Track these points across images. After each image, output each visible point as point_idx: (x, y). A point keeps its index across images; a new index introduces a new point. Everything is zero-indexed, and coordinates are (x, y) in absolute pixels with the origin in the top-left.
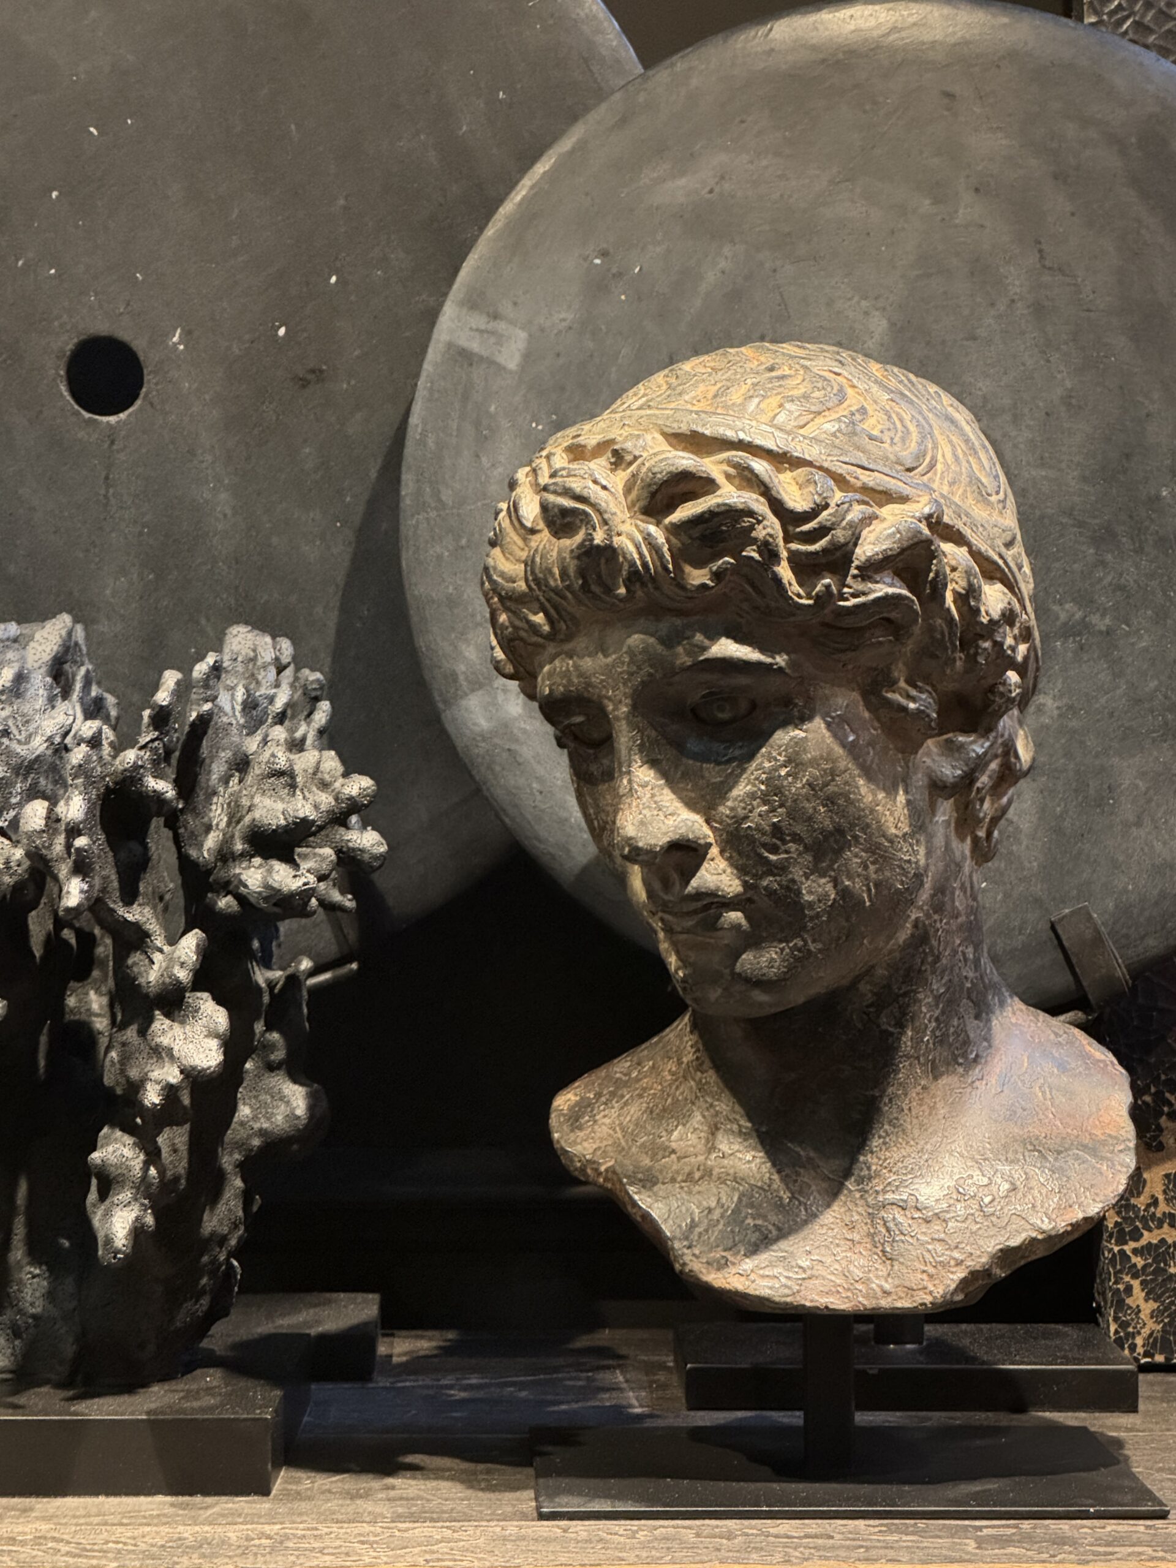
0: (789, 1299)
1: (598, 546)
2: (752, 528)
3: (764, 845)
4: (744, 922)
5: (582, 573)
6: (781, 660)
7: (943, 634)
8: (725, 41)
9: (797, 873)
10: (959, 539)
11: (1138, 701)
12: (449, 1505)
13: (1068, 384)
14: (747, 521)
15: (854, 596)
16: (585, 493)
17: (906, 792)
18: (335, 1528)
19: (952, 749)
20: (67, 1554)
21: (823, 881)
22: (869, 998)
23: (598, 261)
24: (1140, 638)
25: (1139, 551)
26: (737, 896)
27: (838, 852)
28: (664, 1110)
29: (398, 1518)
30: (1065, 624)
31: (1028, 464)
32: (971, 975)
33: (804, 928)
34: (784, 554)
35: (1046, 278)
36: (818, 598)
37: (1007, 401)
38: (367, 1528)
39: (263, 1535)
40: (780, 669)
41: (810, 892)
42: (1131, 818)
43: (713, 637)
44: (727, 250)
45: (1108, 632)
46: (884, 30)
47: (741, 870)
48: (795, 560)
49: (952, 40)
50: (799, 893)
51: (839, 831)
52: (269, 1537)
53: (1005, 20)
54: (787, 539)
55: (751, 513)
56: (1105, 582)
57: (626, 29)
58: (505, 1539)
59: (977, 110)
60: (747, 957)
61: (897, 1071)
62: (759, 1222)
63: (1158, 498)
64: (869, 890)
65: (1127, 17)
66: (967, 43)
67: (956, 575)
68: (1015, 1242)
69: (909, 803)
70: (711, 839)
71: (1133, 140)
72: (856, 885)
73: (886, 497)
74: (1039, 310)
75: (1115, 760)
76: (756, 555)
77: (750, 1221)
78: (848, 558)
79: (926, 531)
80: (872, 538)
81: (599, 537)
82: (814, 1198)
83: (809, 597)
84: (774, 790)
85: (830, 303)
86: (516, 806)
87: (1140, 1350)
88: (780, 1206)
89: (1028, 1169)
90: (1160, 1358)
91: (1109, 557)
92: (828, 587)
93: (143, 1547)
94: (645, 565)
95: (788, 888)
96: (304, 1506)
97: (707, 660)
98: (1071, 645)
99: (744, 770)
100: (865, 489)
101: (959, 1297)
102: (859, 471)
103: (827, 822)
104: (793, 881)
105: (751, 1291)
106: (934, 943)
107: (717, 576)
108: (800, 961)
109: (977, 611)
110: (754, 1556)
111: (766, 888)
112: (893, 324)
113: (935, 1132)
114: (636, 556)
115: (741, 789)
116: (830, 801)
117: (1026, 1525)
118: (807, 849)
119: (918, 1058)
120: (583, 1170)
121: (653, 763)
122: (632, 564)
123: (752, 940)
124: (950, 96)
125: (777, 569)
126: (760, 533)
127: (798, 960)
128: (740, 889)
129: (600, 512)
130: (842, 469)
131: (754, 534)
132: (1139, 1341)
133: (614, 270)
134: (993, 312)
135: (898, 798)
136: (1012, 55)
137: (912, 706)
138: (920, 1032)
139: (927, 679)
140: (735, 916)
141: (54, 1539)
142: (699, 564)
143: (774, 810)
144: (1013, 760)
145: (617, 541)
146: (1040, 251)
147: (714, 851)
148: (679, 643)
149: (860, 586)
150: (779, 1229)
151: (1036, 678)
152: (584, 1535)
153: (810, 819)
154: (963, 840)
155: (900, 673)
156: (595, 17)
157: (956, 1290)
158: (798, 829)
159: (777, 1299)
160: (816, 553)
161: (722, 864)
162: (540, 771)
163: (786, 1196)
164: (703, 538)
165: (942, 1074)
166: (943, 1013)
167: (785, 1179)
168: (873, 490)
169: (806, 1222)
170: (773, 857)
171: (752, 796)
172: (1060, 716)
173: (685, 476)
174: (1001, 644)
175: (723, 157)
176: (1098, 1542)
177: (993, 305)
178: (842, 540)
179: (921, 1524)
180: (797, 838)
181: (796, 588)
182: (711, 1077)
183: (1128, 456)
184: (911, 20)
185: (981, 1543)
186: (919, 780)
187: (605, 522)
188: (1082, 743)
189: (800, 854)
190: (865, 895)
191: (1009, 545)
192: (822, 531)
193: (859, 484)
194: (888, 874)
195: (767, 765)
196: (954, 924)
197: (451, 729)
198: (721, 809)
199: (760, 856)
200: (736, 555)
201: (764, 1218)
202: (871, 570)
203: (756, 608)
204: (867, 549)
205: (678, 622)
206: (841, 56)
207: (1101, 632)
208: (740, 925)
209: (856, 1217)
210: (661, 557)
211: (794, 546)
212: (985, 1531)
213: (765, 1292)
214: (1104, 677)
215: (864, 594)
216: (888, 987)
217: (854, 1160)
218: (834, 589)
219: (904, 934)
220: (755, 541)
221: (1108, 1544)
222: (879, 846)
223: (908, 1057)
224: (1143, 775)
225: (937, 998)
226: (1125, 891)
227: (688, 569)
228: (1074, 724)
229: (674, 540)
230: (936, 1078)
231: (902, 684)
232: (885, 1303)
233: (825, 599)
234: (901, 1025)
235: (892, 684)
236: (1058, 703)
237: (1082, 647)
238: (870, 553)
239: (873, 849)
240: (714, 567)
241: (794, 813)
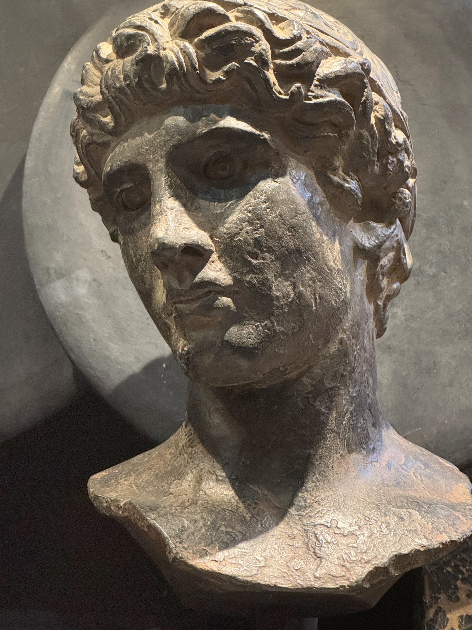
0: (249, 579)
1: (150, 55)
2: (252, 45)
3: (249, 253)
4: (232, 305)
5: (138, 74)
6: (266, 134)
7: (368, 142)
9: (270, 275)
10: (378, 91)
11: (450, 316)
14: (249, 40)
15: (315, 97)
16: (144, 24)
17: (340, 244)
19: (368, 228)
21: (287, 283)
22: (309, 388)
24: (452, 280)
25: (451, 233)
26: (228, 286)
27: (297, 266)
28: (166, 473)
33: (273, 313)
34: (272, 66)
36: (292, 94)
40: (265, 140)
41: (278, 290)
42: (447, 381)
43: (222, 116)
45: (434, 276)
47: (232, 270)
48: (278, 71)
50: (270, 288)
51: (298, 252)
54: (275, 56)
55: (251, 35)
60: (233, 329)
61: (325, 439)
62: (230, 530)
63: (462, 205)
64: (316, 299)
67: (377, 108)
68: (405, 551)
69: (342, 251)
70: (213, 248)
72: (307, 293)
73: (336, 50)
75: (438, 348)
76: (254, 63)
77: (223, 529)
78: (312, 75)
79: (361, 70)
80: (327, 65)
81: (151, 50)
82: (267, 519)
83: (287, 95)
84: (257, 217)
88: (243, 521)
89: (411, 511)
91: (434, 235)
92: (299, 88)
94: (180, 65)
95: (263, 284)
97: (217, 129)
99: (237, 205)
103: (291, 243)
104: (267, 279)
105: (223, 572)
106: (352, 359)
107: (227, 73)
108: (269, 337)
109: (389, 134)
111: (249, 282)
114: (175, 59)
115: (235, 216)
116: (293, 229)
118: (277, 259)
119: (339, 434)
120: (108, 507)
121: (177, 196)
122: (173, 64)
123: (237, 318)
125: (266, 72)
126: (256, 48)
127: (267, 336)
128: (231, 282)
129: (152, 34)
130: (309, 29)
131: (253, 49)
135: (336, 245)
137: (347, 186)
138: (341, 416)
139: (356, 171)
140: (226, 300)
142: (215, 69)
143: (256, 230)
144: (402, 256)
145: (162, 53)
146: (397, 72)
147: (214, 256)
148: (199, 120)
149: (319, 92)
150: (244, 535)
153: (280, 238)
155: (339, 164)
158: (272, 244)
159: (241, 578)
160: (292, 65)
161: (219, 265)
162: (95, 328)
163: (248, 516)
164: (220, 49)
165: (353, 451)
166: (355, 410)
167: (248, 507)
169: (261, 532)
170: (254, 262)
171: (242, 220)
173: (210, 12)
174: (402, 163)
178: (310, 59)
180: (270, 250)
181: (277, 88)
182: (199, 448)
183: (445, 182)
186: (348, 241)
187: (156, 40)
188: (418, 336)
189: (272, 261)
190: (313, 301)
192: (298, 51)
194: (327, 292)
195: (253, 201)
198: (221, 229)
199: (246, 260)
200: (241, 62)
201: (233, 528)
202: (326, 83)
203: (252, 98)
204: (324, 70)
205: (199, 107)
207: (429, 275)
208: (229, 307)
209: (296, 532)
210: (191, 60)
211: (278, 61)
213: (233, 573)
215: (322, 97)
217: (295, 495)
218: (303, 90)
220: (253, 53)
222: (323, 271)
224: (453, 357)
225: (352, 398)
226: (443, 423)
227: (208, 72)
229: (201, 53)
231: (341, 173)
232: (317, 584)
233: (296, 97)
234: (329, 409)
235: (334, 170)
236: (404, 313)
237: (418, 283)
238: (326, 72)
239: (319, 271)
240: (226, 68)
241: (270, 233)
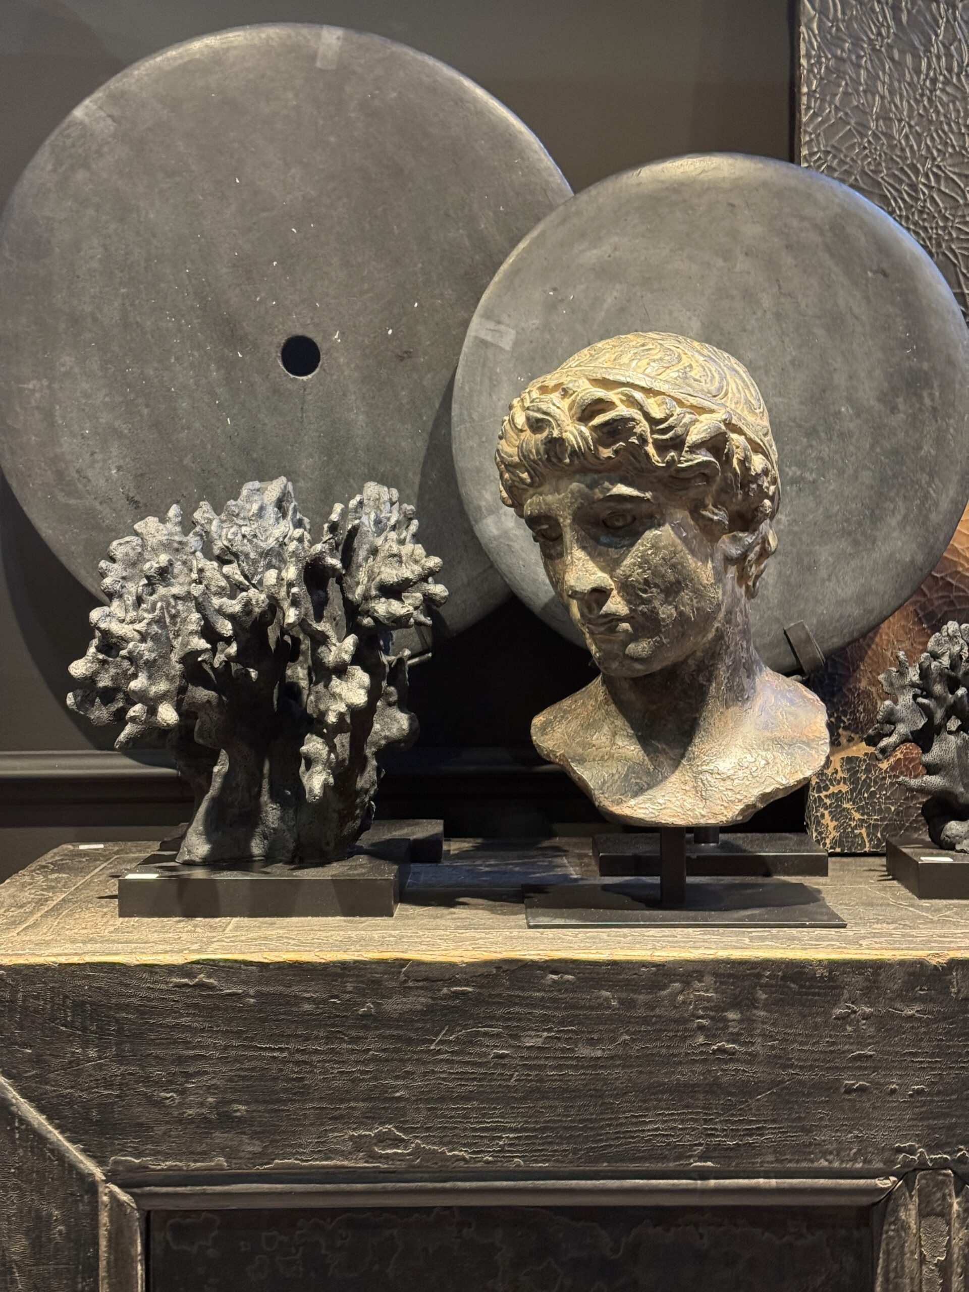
0: (653, 820)
1: (555, 438)
2: (634, 427)
3: (640, 589)
4: (630, 628)
5: (547, 452)
6: (648, 495)
7: (732, 480)
8: (616, 178)
9: (656, 603)
10: (740, 432)
11: (829, 517)
12: (483, 921)
13: (794, 354)
14: (631, 424)
15: (686, 461)
16: (548, 411)
17: (712, 562)
18: (426, 932)
19: (735, 540)
20: (294, 945)
21: (670, 607)
23: (551, 293)
24: (830, 484)
25: (830, 439)
26: (626, 615)
27: (677, 593)
29: (458, 928)
30: (792, 478)
31: (773, 395)
32: (745, 655)
33: (660, 631)
34: (650, 440)
35: (783, 300)
36: (668, 462)
37: (762, 363)
38: (442, 932)
39: (391, 936)
40: (648, 500)
41: (663, 613)
42: (826, 576)
43: (614, 483)
44: (618, 287)
45: (814, 482)
46: (699, 171)
47: (629, 602)
48: (656, 443)
49: (733, 176)
50: (658, 613)
51: (678, 582)
52: (394, 936)
53: (760, 165)
54: (652, 432)
55: (633, 420)
56: (813, 455)
57: (565, 174)
58: (512, 938)
59: (746, 212)
60: (632, 646)
62: (638, 781)
63: (840, 412)
64: (694, 612)
65: (823, 164)
66: (741, 178)
67: (738, 450)
68: (768, 790)
69: (714, 568)
70: (613, 587)
71: (827, 227)
72: (687, 610)
73: (702, 410)
74: (778, 316)
75: (817, 547)
76: (636, 442)
77: (633, 780)
78: (683, 442)
79: (723, 427)
81: (556, 433)
82: (666, 768)
83: (663, 462)
84: (645, 562)
85: (671, 313)
86: (511, 573)
87: (828, 846)
88: (648, 773)
89: (775, 753)
90: (838, 850)
91: (814, 443)
92: (673, 457)
93: (331, 941)
94: (579, 447)
95: (652, 611)
96: (410, 922)
97: (611, 496)
98: (795, 488)
99: (629, 551)
100: (692, 406)
101: (740, 818)
102: (689, 397)
103: (672, 577)
104: (655, 607)
105: (635, 816)
106: (726, 639)
107: (616, 452)
108: (659, 648)
109: (749, 469)
110: (638, 946)
111: (641, 611)
112: (703, 324)
113: (727, 736)
114: (575, 443)
115: (628, 561)
116: (673, 567)
117: (774, 931)
118: (662, 591)
119: (718, 698)
120: (548, 755)
121: (583, 548)
122: (573, 447)
123: (634, 637)
124: (732, 205)
125: (646, 448)
126: (638, 430)
127: (658, 647)
128: (628, 612)
129: (556, 420)
130: (680, 396)
131: (635, 430)
132: (828, 841)
133: (560, 298)
134: (755, 317)
135: (708, 565)
136: (765, 184)
137: (716, 518)
138: (719, 684)
139: (723, 504)
140: (625, 626)
141: (287, 938)
142: (607, 446)
143: (645, 571)
144: (767, 546)
145: (565, 435)
146: (779, 286)
147: (615, 592)
148: (596, 487)
149: (689, 457)
150: (648, 784)
151: (778, 504)
152: (551, 936)
153: (663, 576)
154: (741, 587)
155: (709, 501)
156: (549, 168)
157: (738, 815)
158: (657, 581)
159: (647, 819)
160: (667, 440)
161: (619, 599)
162: (523, 555)
163: (651, 768)
164: (609, 433)
165: (730, 706)
166: (731, 674)
167: (651, 759)
168: (695, 407)
169: (662, 781)
170: (644, 596)
171: (634, 564)
172: (789, 525)
173: (600, 401)
174: (762, 486)
175: (615, 239)
176: (811, 939)
177: (754, 313)
178: (680, 433)
179: (721, 930)
180: (656, 586)
181: (657, 458)
182: (613, 707)
183: (824, 391)
184: (712, 166)
185: (752, 939)
186: (719, 556)
187: (559, 425)
188: (800, 539)
189: (658, 594)
190: (692, 614)
191: (766, 435)
192: (670, 428)
193: (689, 404)
194: (703, 603)
195: (641, 548)
196: (736, 630)
197: (478, 534)
198: (618, 571)
199: (638, 595)
200: (626, 441)
201: (641, 779)
202: (694, 448)
203: (636, 468)
204: (693, 437)
205: (596, 476)
206: (676, 186)
207: (810, 482)
208: (628, 630)
209: (687, 778)
210: (587, 443)
211: (656, 436)
212: (754, 934)
213: (641, 816)
214: (812, 505)
215: (691, 460)
216: (703, 661)
217: (686, 750)
218: (676, 458)
219: (711, 635)
220: (635, 434)
221: (817, 940)
222: (698, 590)
223: (713, 697)
224: (831, 554)
225: (728, 668)
226: (822, 614)
227: (601, 449)
228: (796, 529)
229: (594, 434)
230: (727, 708)
231: (710, 507)
232: (702, 821)
233: (671, 463)
234: (709, 681)
235: (705, 507)
236: (788, 518)
237: (800, 490)
238: (694, 439)
239: (696, 591)
240: (615, 447)
241: (655, 573)
